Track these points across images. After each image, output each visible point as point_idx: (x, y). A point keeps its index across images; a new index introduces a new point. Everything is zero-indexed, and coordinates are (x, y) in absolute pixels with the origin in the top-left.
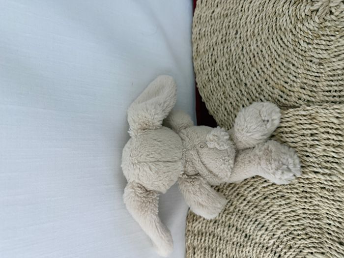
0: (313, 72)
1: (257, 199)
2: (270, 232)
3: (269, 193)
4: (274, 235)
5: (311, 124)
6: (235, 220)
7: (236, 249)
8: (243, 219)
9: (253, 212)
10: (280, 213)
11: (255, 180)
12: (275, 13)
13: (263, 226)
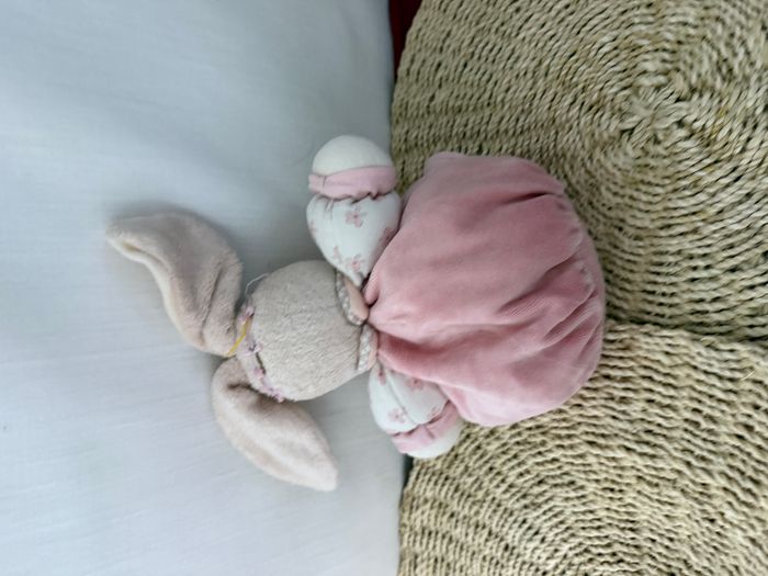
0: (623, 251)
1: (526, 481)
2: (549, 545)
3: (546, 474)
4: (556, 551)
5: (621, 358)
6: (487, 516)
7: (489, 570)
8: (501, 517)
9: (518, 506)
10: (568, 512)
11: (522, 448)
12: (554, 121)
13: (536, 533)
